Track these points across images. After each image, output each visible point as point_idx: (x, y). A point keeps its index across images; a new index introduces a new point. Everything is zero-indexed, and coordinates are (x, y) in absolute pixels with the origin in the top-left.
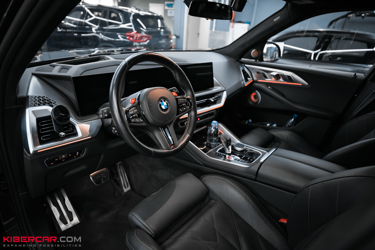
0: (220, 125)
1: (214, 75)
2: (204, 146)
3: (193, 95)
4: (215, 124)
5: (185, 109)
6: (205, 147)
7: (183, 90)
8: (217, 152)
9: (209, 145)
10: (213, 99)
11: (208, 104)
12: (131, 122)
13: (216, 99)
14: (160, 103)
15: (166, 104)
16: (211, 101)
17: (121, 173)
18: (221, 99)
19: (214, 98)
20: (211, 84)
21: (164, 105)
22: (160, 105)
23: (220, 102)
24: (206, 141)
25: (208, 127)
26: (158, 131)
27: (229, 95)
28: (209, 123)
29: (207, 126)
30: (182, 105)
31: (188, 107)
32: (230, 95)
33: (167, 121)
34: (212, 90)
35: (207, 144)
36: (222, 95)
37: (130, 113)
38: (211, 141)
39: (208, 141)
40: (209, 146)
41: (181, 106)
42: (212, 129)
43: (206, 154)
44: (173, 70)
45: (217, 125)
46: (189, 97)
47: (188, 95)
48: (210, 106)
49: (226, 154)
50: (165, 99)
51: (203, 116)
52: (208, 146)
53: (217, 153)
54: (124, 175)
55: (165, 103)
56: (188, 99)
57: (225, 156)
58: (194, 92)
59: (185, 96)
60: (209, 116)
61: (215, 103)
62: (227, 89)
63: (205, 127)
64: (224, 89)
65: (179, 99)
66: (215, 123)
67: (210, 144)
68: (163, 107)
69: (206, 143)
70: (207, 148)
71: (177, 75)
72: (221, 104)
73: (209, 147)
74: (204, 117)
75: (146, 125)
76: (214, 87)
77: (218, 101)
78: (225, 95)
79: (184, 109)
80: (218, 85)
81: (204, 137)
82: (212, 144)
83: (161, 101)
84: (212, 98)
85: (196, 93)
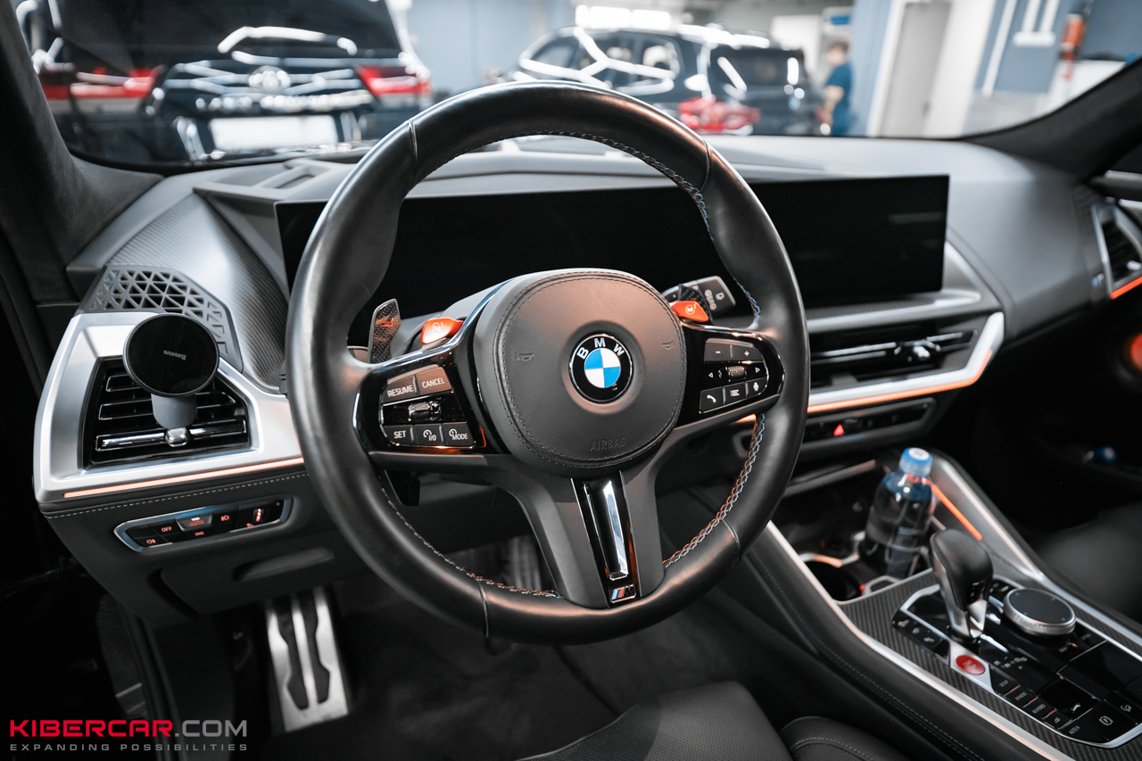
0: (948, 469)
1: (949, 234)
2: (849, 552)
3: (795, 325)
4: (916, 467)
5: (735, 393)
6: (854, 557)
7: (748, 294)
8: (905, 608)
9: (875, 548)
10: (927, 348)
11: (902, 365)
12: (386, 444)
13: (946, 348)
14: (582, 353)
15: (617, 363)
16: (915, 356)
17: (522, 570)
18: (971, 349)
19: (935, 343)
20: (930, 277)
21: (605, 369)
22: (579, 364)
23: (963, 364)
24: (862, 527)
25: (887, 469)
26: (556, 499)
27: (1015, 331)
28: (890, 452)
29: (877, 463)
30: (725, 373)
31: (756, 387)
32: (1024, 334)
33: (606, 453)
34: (931, 301)
35: (868, 542)
36: (980, 332)
37: (391, 393)
38: (890, 530)
39: (872, 529)
40: (874, 554)
41: (716, 374)
42: (901, 483)
43: (842, 607)
44: (699, 186)
45: (927, 470)
46: (770, 334)
47: (769, 325)
48: (905, 379)
49: (953, 633)
50: (614, 335)
51: (864, 419)
52: (869, 553)
53: (900, 616)
54: (532, 577)
55: (610, 359)
56: (764, 347)
57: (944, 649)
58: (806, 307)
59: (754, 325)
60: (894, 419)
61: (935, 363)
62: (1007, 305)
63: (869, 465)
64: (993, 303)
65: (710, 340)
66: (921, 463)
67: (882, 548)
68: (596, 378)
69: (860, 536)
70: (863, 567)
71: (720, 211)
72: (966, 374)
73: (875, 562)
74: (870, 423)
75: (485, 463)
76: (945, 291)
77: (950, 358)
78: (992, 334)
79: (728, 394)
80: (965, 284)
81: (862, 505)
82: (891, 550)
83: (590, 346)
84: (923, 342)
85: (816, 312)
